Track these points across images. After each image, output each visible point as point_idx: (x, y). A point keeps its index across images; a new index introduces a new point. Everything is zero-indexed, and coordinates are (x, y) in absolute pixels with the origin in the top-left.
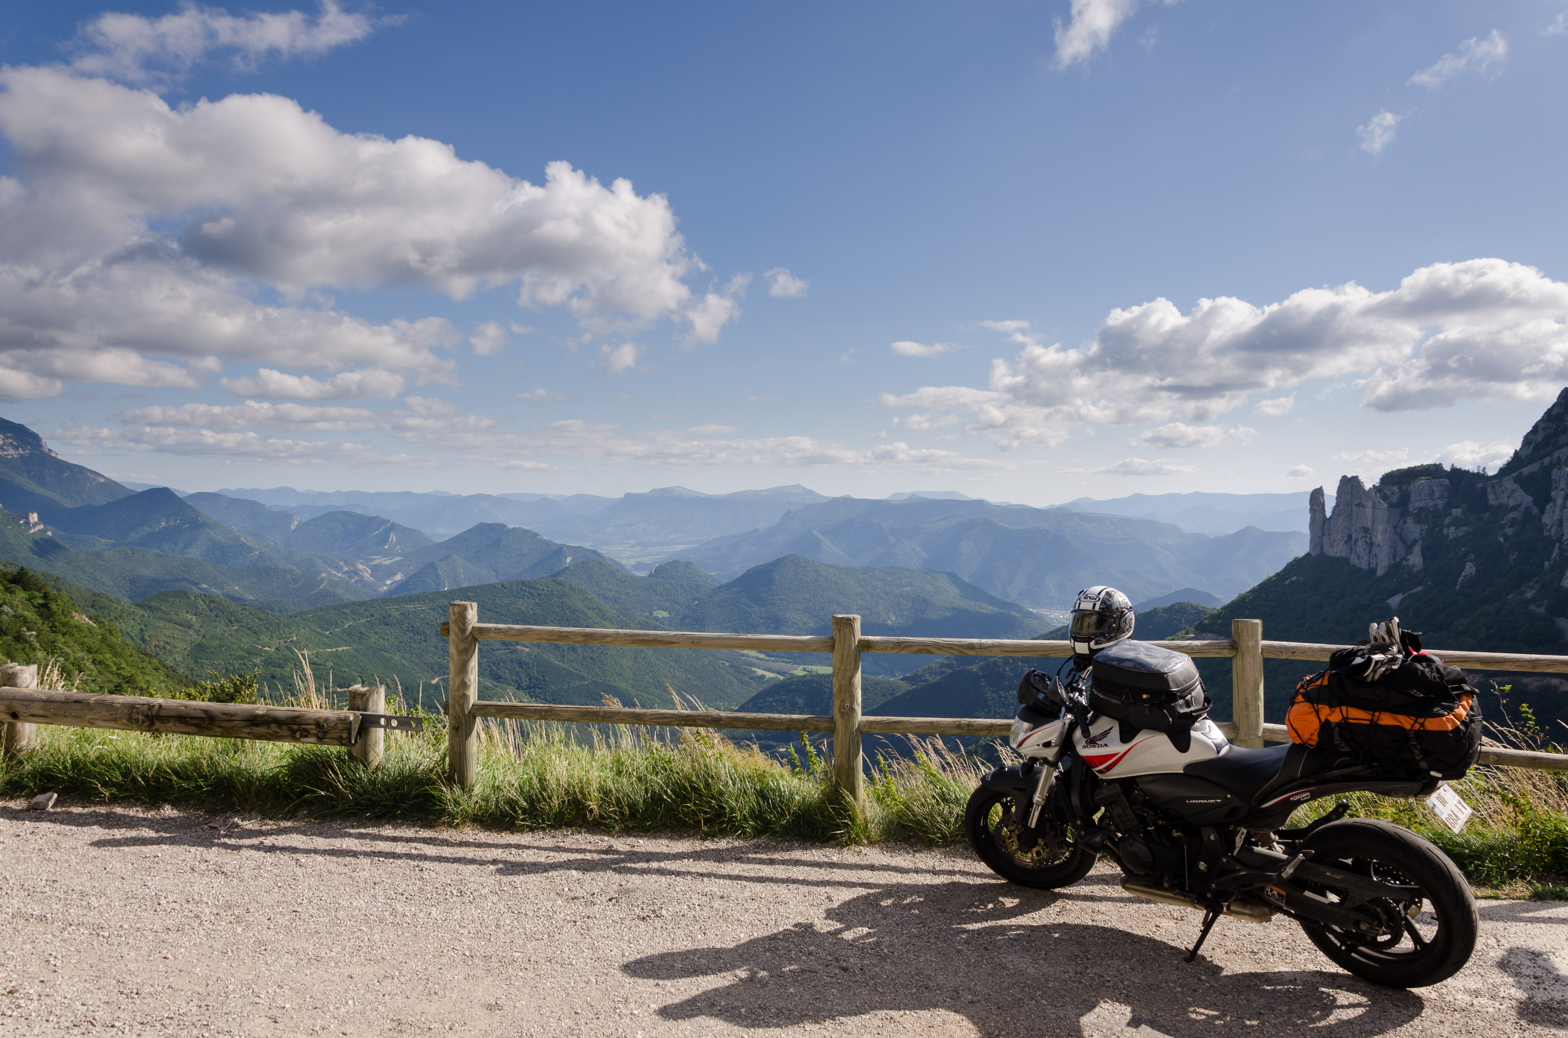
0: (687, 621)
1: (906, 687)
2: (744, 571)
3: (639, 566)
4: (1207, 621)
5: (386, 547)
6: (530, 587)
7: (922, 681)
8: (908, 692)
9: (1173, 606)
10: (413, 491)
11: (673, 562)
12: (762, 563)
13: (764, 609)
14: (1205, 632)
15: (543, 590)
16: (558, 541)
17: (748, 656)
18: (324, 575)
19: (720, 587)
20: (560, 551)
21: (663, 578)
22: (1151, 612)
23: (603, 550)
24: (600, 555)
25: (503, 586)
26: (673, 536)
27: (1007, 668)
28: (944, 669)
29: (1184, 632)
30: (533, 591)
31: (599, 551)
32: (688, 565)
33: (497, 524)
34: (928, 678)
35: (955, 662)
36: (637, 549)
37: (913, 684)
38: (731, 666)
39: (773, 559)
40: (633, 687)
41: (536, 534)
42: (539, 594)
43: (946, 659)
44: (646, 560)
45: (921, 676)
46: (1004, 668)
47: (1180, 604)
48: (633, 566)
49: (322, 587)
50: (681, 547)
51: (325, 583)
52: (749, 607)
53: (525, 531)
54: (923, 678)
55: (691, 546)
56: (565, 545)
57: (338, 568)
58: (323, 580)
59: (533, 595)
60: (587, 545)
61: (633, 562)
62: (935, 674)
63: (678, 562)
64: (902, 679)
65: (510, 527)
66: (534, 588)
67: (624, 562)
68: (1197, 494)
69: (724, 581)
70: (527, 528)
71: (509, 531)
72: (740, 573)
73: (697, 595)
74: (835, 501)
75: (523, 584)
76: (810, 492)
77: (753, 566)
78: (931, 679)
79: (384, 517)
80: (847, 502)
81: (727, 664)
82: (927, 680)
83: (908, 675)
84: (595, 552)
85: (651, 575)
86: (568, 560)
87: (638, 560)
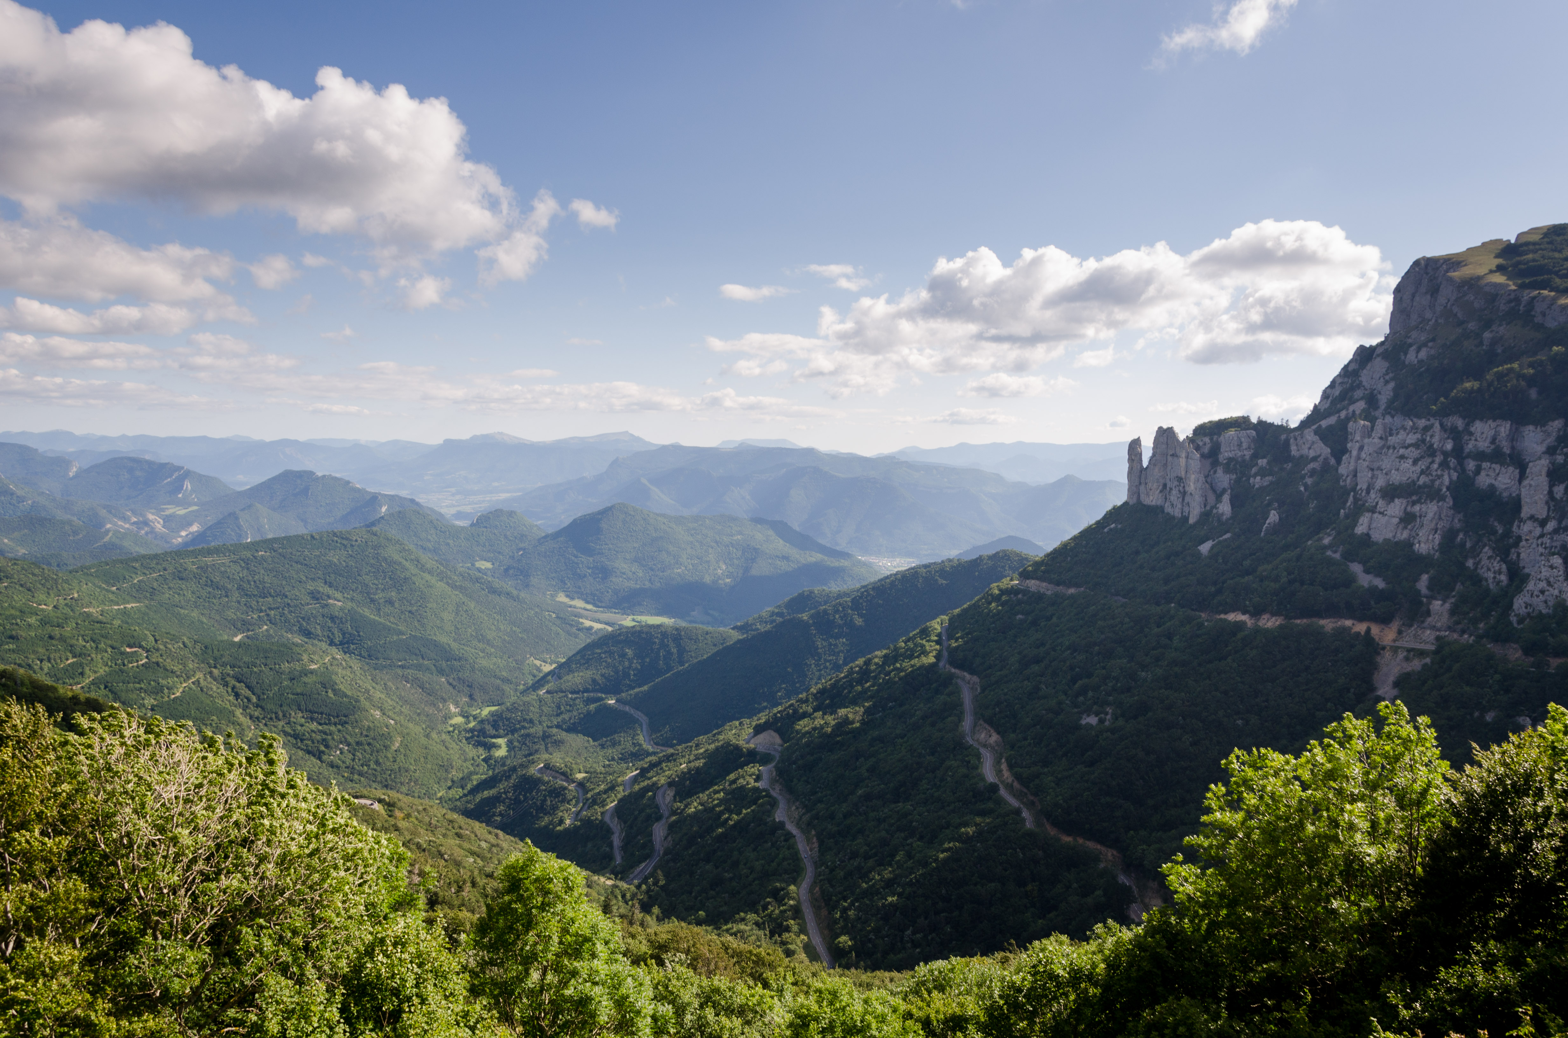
0: (511, 572)
1: (736, 636)
2: (571, 520)
3: (459, 515)
4: (1030, 568)
5: (180, 496)
6: (343, 538)
7: (754, 630)
8: (739, 641)
9: (997, 553)
10: (210, 435)
11: (496, 511)
12: (590, 512)
13: (591, 559)
14: (1028, 579)
15: (356, 541)
16: (372, 489)
17: (575, 607)
18: (108, 526)
19: (546, 537)
20: (374, 500)
21: (486, 527)
22: (977, 559)
23: (421, 499)
24: (418, 504)
25: (312, 537)
26: (496, 484)
27: (837, 616)
28: (774, 617)
29: (1008, 578)
30: (345, 542)
31: (417, 500)
32: (511, 514)
33: (305, 472)
34: (759, 627)
35: (785, 611)
36: (458, 497)
37: (743, 634)
38: (557, 617)
39: (601, 507)
40: (454, 640)
41: (348, 482)
42: (352, 546)
43: (776, 607)
44: (468, 509)
45: (752, 624)
46: (834, 616)
47: (1004, 551)
48: (453, 515)
49: (107, 539)
50: (504, 496)
51: (110, 534)
52: (576, 557)
53: (336, 479)
54: (754, 627)
55: (515, 494)
56: (380, 494)
57: (125, 519)
58: (108, 531)
59: (345, 546)
60: (404, 493)
61: (453, 511)
62: (766, 622)
63: (501, 511)
64: (733, 629)
65: (320, 474)
66: (347, 539)
67: (443, 511)
68: (1020, 444)
69: (550, 531)
70: (338, 475)
71: (318, 478)
72: (566, 523)
73: (522, 545)
74: (664, 449)
75: (335, 534)
76: (638, 439)
77: (580, 515)
78: (762, 628)
79: (177, 463)
80: (676, 449)
81: (554, 616)
82: (758, 629)
83: (739, 624)
84: (412, 501)
85: (472, 525)
86: (384, 509)
87: (459, 509)
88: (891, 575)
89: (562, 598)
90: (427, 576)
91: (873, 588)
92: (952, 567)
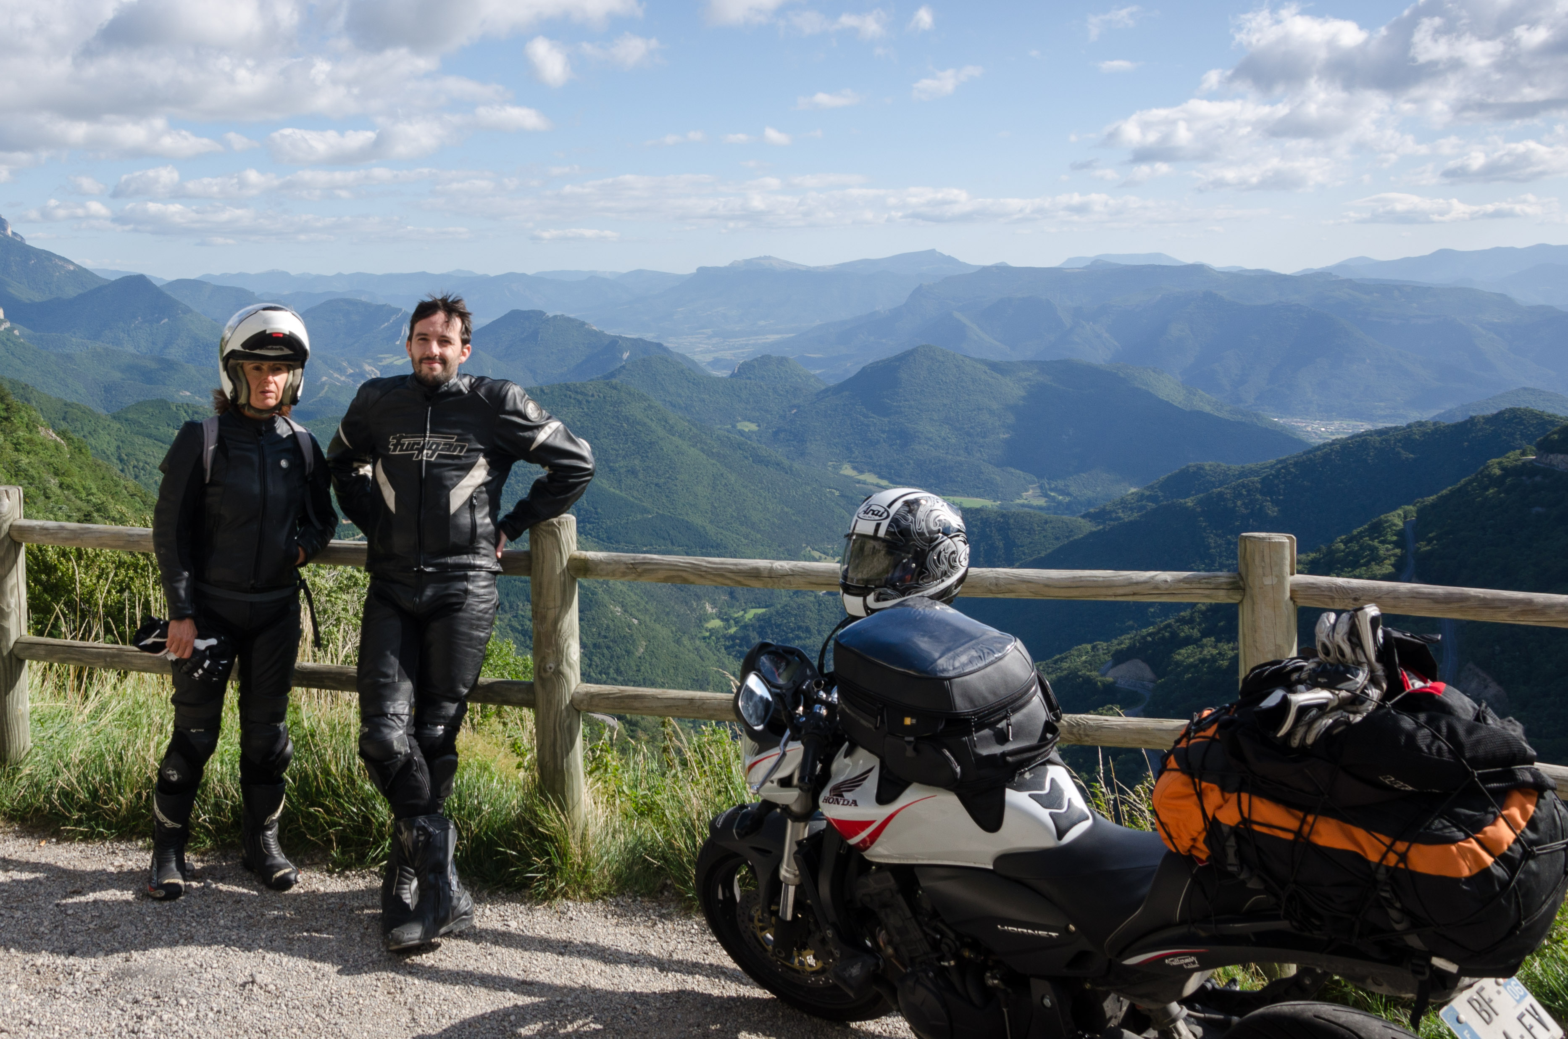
0: (782, 435)
1: (1088, 527)
2: (858, 368)
3: (715, 363)
4: (1556, 436)
6: (577, 392)
7: (1111, 519)
8: (1092, 534)
9: (1501, 413)
10: (429, 271)
11: (762, 357)
12: (884, 358)
13: (886, 420)
14: (1552, 453)
15: (593, 396)
16: (611, 332)
17: (865, 483)
18: (324, 379)
19: (826, 391)
20: (614, 345)
21: (749, 378)
22: (1466, 422)
23: (671, 343)
24: (666, 350)
25: (542, 391)
26: (762, 323)
27: (1239, 503)
28: (1144, 503)
29: (1518, 452)
30: (580, 397)
31: (665, 344)
32: (782, 361)
33: (533, 311)
34: (1121, 515)
35: (1160, 494)
36: (715, 340)
37: (1099, 524)
38: (842, 496)
39: (897, 352)
40: (711, 522)
41: (583, 324)
42: (587, 401)
43: (1147, 488)
44: (727, 355)
45: (1110, 512)
46: (1235, 503)
47: (1512, 410)
48: (709, 364)
49: (322, 394)
50: (772, 338)
51: (326, 388)
52: (866, 416)
53: (569, 320)
54: (1114, 515)
55: (787, 336)
56: (620, 337)
57: (341, 370)
58: (323, 385)
59: (580, 402)
60: (649, 337)
61: (709, 358)
62: (1132, 509)
63: (769, 357)
64: (1083, 517)
65: (551, 314)
66: (582, 393)
67: (697, 358)
68: (1542, 248)
69: (832, 383)
70: (572, 316)
71: (548, 319)
72: (853, 373)
73: (796, 402)
74: (985, 271)
75: (568, 388)
76: (950, 260)
77: (870, 361)
78: (1126, 517)
79: (395, 305)
80: (1002, 272)
81: (837, 493)
82: (1120, 518)
83: (1092, 510)
84: (659, 345)
85: (733, 375)
86: (626, 355)
87: (716, 355)
88: (1325, 445)
89: (847, 471)
90: (676, 439)
91: (1296, 464)
92: (1425, 434)
